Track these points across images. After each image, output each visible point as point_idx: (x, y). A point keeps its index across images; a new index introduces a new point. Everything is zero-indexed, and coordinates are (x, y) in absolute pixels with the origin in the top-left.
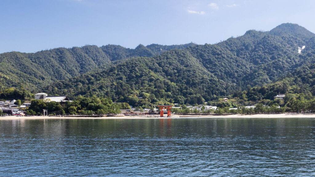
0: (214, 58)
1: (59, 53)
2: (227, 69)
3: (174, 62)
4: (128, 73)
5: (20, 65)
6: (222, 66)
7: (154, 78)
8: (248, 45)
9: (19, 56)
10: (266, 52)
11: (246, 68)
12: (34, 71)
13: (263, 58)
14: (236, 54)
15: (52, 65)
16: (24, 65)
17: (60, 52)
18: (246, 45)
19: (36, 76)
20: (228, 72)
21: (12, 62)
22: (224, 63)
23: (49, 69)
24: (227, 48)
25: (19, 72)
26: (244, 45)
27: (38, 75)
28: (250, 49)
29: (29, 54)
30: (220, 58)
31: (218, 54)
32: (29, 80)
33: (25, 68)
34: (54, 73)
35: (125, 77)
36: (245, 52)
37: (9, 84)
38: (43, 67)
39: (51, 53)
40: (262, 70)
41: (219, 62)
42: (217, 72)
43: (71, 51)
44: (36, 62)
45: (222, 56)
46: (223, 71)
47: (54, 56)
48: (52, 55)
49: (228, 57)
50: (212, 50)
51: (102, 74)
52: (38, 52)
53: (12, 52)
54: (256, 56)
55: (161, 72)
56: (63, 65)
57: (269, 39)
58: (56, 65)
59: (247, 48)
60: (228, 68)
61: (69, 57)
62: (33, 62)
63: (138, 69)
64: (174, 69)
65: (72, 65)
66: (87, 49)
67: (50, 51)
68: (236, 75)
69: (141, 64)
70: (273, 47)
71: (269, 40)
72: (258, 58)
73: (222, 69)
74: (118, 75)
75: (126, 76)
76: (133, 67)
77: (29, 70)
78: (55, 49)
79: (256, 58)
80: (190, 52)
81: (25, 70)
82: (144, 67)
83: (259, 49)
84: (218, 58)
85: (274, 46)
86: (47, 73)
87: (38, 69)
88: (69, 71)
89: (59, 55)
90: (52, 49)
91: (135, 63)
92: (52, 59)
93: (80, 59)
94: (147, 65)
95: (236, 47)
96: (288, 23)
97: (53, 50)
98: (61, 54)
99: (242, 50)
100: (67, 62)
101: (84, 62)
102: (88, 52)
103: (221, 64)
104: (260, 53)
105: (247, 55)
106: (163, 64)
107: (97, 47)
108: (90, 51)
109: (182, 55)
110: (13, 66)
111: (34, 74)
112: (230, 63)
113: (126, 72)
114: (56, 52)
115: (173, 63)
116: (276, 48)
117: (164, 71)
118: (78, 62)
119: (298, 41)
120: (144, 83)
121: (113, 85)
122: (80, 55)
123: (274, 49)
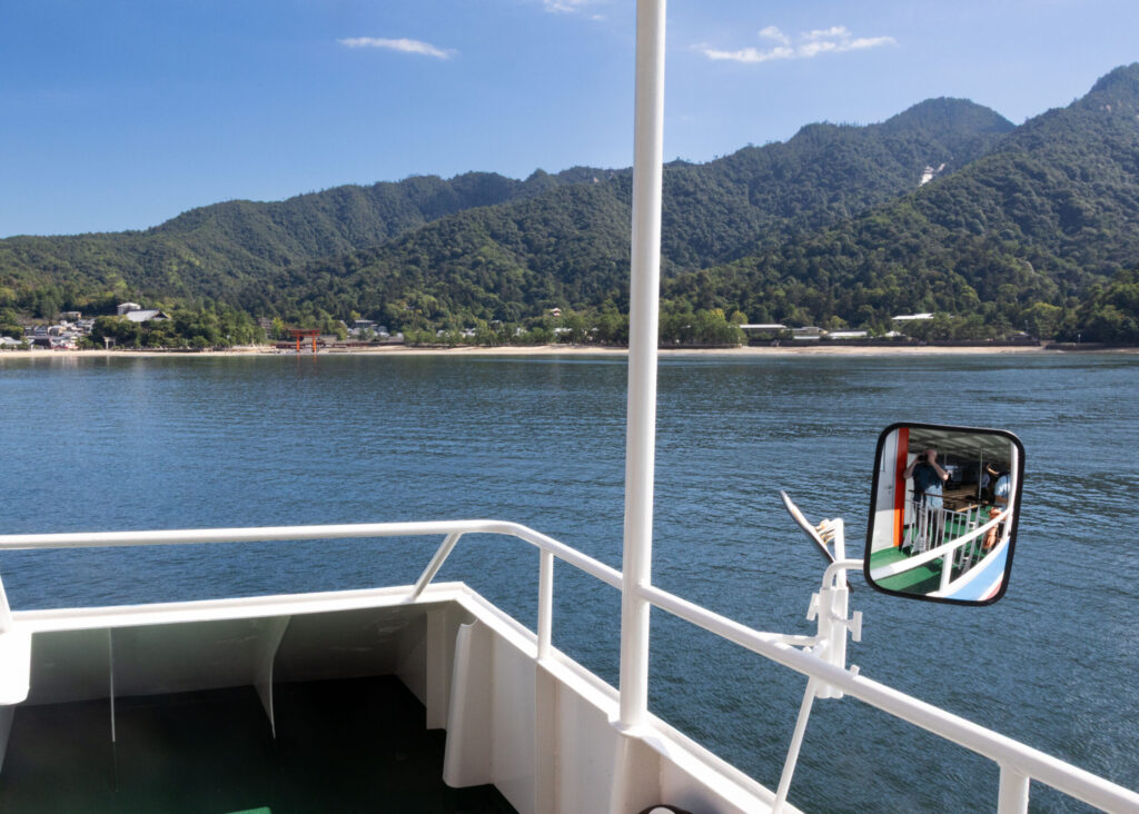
0: (674, 204)
1: (341, 199)
2: (698, 231)
3: (559, 217)
4: (438, 248)
5: (243, 232)
6: (689, 224)
7: (484, 260)
8: (782, 166)
9: (244, 211)
10: (822, 184)
11: (750, 227)
12: (269, 244)
13: (810, 200)
14: (747, 191)
15: (316, 230)
16: (250, 230)
17: (342, 196)
18: (779, 166)
19: (271, 258)
20: (699, 239)
21: (226, 225)
22: (696, 217)
23: (308, 240)
24: (727, 175)
25: (237, 248)
26: (774, 166)
27: (277, 253)
28: (789, 175)
29: (270, 203)
30: (689, 204)
31: (687, 194)
32: (251, 266)
33: (251, 238)
34: (320, 248)
35: (427, 257)
36: (774, 185)
37: (195, 277)
38: (296, 234)
39: (320, 200)
40: (778, 232)
41: (683, 213)
42: (672, 238)
43: (370, 193)
44: (282, 223)
45: (695, 199)
46: (687, 238)
47: (327, 207)
48: (321, 204)
49: (711, 199)
50: (675, 183)
51: (381, 252)
52: (292, 199)
53: (230, 202)
54: (794, 194)
55: (517, 243)
56: (344, 227)
57: (844, 148)
58: (327, 230)
59: (779, 174)
60: (701, 228)
61: (363, 206)
62: (275, 222)
63: (463, 236)
64: (550, 235)
65: (368, 226)
66: (413, 185)
67: (321, 194)
68: (717, 246)
69: (474, 226)
70: (845, 171)
71: (841, 151)
72: (798, 200)
73: (686, 231)
74: (413, 251)
75: (430, 254)
76: (453, 231)
77: (260, 243)
78: (332, 190)
79: (792, 200)
80: (617, 189)
81: (251, 242)
82: (479, 233)
83: (807, 176)
84: (684, 203)
85: (847, 167)
86: (302, 248)
87: (281, 239)
88: (358, 241)
89: (339, 203)
90: (325, 189)
91: (461, 223)
92: (321, 215)
93: (389, 212)
94: (488, 226)
95: (753, 172)
96: (942, 98)
97: (326, 192)
98: (345, 201)
99: (766, 178)
100: (354, 220)
101: (396, 219)
102: (412, 192)
103: (687, 219)
104: (808, 186)
105: (774, 193)
106: (528, 224)
107: (438, 179)
108: (417, 192)
109: (586, 198)
110: (226, 233)
111: (270, 252)
112: (712, 215)
113: (434, 245)
114: (333, 197)
115: (554, 220)
116: (851, 172)
117: (526, 241)
118: (385, 219)
119: (929, 152)
120: (454, 272)
121: (392, 276)
122: (390, 201)
123: (845, 176)
